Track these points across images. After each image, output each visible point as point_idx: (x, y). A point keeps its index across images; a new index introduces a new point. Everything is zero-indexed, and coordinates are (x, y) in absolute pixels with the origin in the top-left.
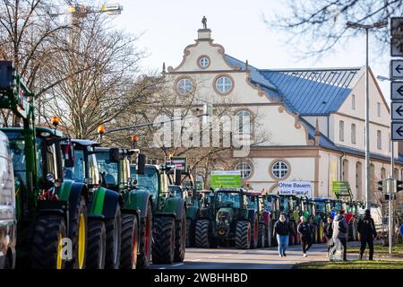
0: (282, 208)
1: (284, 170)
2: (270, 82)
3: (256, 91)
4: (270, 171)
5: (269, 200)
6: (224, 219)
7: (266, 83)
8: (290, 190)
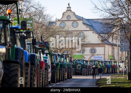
0: (94, 64)
1: (94, 51)
2: (90, 23)
3: (85, 27)
4: (90, 51)
5: (91, 62)
6: (79, 68)
7: (88, 23)
8: (97, 59)
